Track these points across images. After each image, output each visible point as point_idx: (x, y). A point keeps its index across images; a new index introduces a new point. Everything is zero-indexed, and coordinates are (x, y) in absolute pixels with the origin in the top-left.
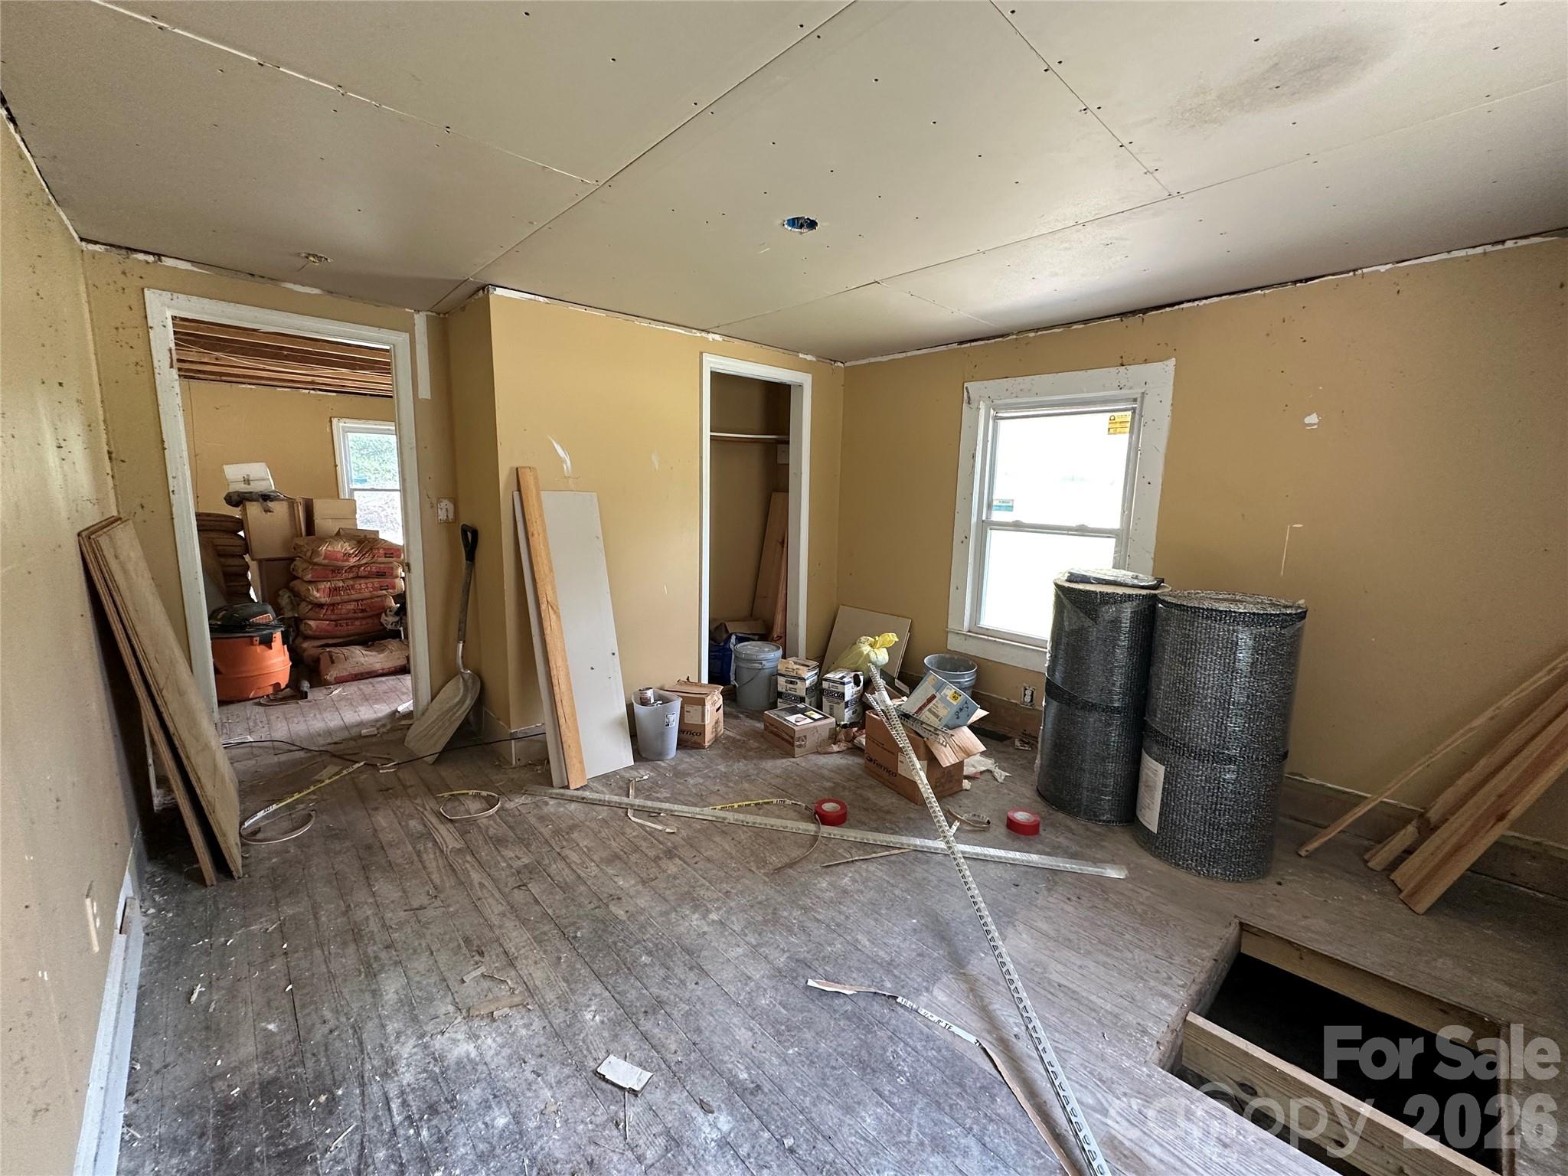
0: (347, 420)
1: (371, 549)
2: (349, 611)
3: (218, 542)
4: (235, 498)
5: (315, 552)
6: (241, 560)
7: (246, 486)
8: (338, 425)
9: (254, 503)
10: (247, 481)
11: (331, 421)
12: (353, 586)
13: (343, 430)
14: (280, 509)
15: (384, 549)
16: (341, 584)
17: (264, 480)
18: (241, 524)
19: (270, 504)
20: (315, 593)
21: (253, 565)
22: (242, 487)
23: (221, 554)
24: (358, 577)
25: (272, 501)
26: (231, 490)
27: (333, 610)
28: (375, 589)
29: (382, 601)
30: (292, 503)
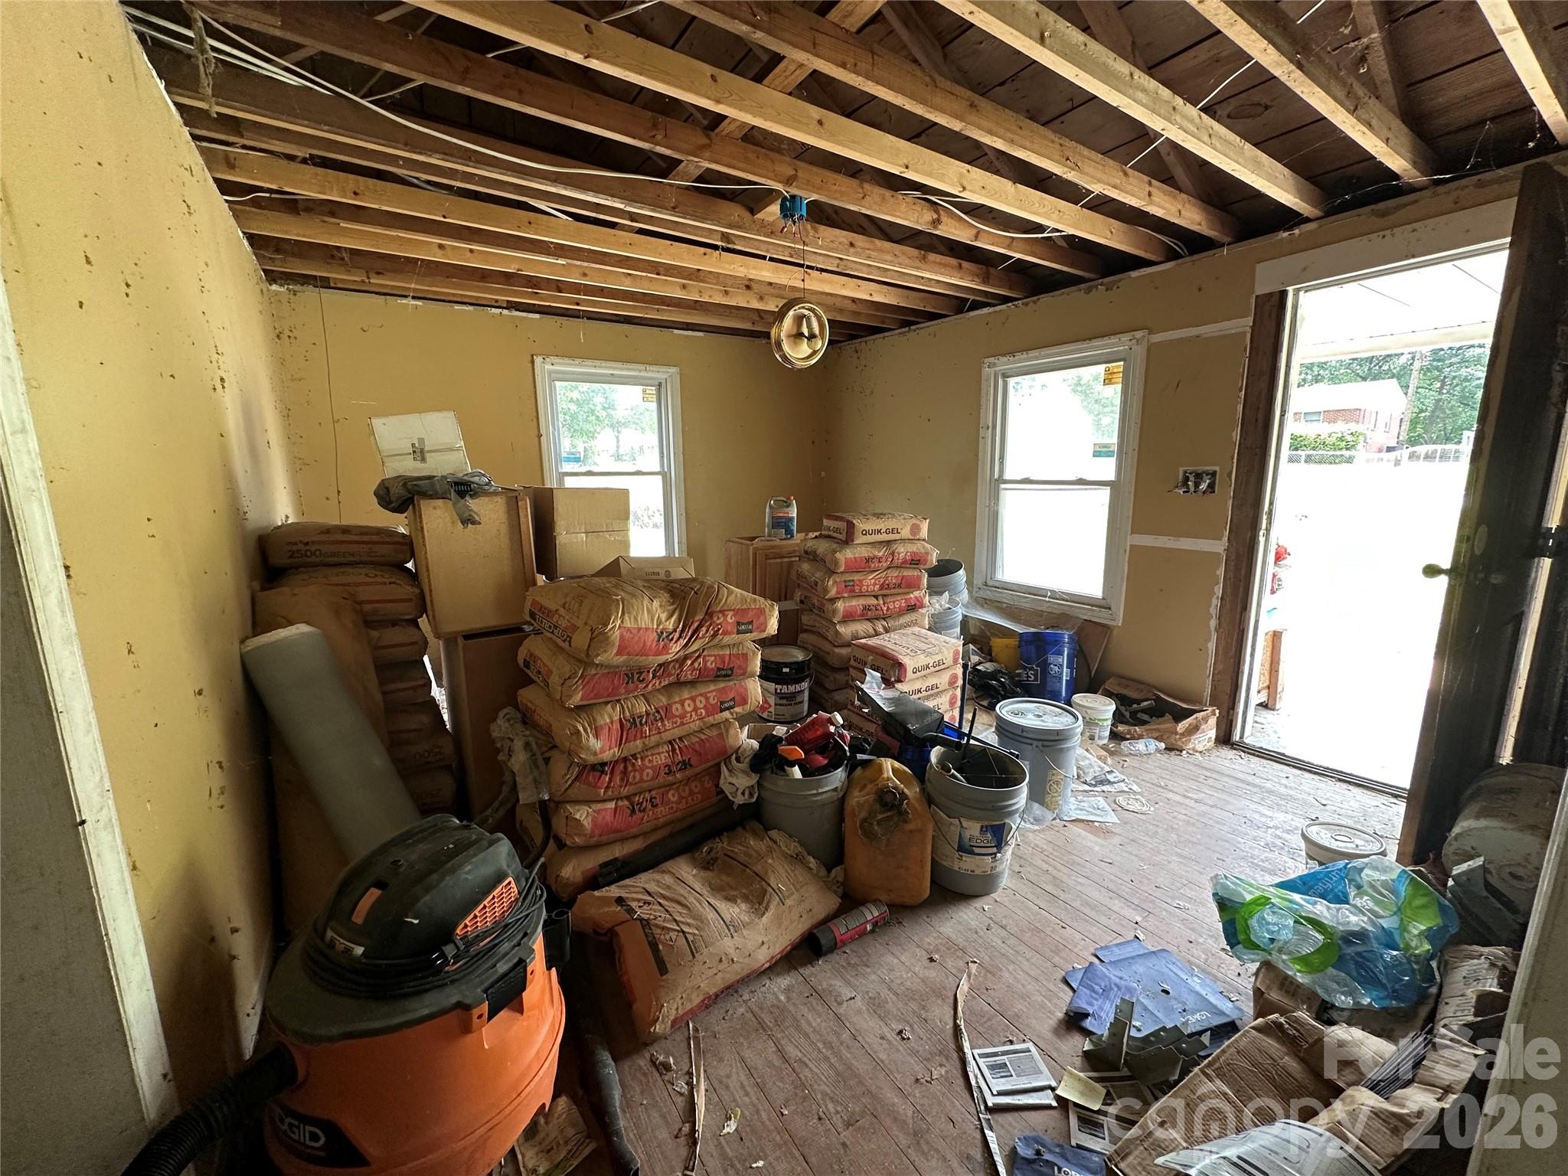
0: (553, 359)
1: (709, 614)
2: (657, 771)
3: (364, 594)
4: (397, 491)
5: (598, 638)
6: (412, 630)
7: (418, 464)
8: (545, 367)
9: (439, 502)
10: (419, 453)
11: (533, 362)
12: (667, 708)
13: (550, 375)
14: (490, 511)
15: (736, 612)
16: (642, 708)
17: (451, 450)
18: (408, 546)
19: (473, 504)
20: (592, 740)
21: (437, 645)
22: (409, 467)
23: (370, 622)
24: (679, 684)
25: (475, 495)
26: (390, 473)
27: (625, 772)
28: (711, 711)
29: (721, 735)
30: (512, 498)
